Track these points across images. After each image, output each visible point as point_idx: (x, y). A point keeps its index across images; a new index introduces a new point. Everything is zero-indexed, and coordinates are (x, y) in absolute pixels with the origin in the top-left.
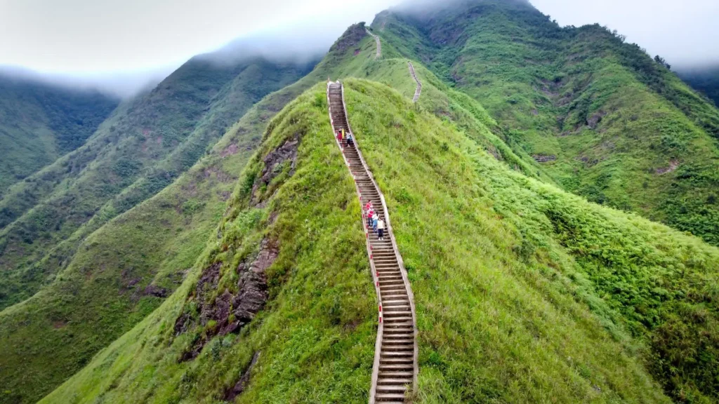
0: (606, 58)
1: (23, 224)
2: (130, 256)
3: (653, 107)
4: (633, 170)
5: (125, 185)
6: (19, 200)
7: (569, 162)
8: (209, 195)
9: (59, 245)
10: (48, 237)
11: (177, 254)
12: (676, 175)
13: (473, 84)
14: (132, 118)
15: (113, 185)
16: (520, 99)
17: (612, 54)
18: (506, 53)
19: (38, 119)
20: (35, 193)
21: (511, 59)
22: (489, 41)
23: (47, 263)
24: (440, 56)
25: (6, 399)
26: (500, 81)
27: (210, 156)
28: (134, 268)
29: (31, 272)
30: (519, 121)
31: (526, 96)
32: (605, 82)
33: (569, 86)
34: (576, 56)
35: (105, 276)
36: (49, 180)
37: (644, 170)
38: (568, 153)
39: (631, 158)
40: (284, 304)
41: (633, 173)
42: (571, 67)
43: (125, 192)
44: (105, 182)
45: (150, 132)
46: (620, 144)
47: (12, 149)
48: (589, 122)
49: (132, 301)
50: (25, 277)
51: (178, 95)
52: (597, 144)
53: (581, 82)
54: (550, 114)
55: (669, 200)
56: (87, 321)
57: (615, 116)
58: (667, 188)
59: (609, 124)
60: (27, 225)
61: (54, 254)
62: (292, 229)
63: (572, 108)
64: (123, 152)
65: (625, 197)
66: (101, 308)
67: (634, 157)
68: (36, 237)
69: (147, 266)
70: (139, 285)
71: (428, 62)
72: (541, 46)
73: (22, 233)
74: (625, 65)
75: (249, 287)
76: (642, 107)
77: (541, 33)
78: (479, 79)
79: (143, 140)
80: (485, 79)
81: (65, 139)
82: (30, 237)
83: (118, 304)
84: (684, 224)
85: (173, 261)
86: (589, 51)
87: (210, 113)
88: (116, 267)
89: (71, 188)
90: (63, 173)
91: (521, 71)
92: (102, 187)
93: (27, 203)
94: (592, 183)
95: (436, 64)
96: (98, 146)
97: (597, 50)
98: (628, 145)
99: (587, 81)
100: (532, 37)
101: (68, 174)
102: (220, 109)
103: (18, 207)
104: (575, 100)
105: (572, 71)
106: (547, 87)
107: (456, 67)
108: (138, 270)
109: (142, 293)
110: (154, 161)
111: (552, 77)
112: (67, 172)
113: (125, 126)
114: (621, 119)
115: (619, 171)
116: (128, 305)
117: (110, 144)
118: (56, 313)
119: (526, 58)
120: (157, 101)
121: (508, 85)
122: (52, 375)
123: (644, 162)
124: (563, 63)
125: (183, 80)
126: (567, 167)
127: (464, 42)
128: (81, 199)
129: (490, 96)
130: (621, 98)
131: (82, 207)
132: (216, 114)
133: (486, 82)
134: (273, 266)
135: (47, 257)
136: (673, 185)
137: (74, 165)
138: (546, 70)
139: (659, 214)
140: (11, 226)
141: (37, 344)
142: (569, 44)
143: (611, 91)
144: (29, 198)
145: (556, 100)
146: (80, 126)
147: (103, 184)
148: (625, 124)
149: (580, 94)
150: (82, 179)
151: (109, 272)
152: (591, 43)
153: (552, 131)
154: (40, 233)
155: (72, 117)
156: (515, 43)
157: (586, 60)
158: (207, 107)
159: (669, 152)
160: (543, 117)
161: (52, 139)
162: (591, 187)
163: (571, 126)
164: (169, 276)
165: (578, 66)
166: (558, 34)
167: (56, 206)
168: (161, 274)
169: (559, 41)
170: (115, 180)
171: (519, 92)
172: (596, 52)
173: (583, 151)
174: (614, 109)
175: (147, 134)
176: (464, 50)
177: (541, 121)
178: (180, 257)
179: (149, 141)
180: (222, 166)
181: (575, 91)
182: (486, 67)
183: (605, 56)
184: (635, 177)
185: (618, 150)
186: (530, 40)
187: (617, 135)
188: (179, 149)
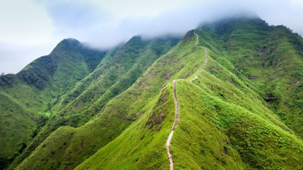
0: (283, 39)
1: (83, 96)
2: (121, 109)
3: (295, 60)
4: (284, 83)
5: (113, 84)
6: (80, 88)
7: (264, 79)
8: (143, 90)
9: (94, 104)
10: (90, 101)
11: (134, 108)
12: (298, 86)
13: (232, 50)
14: (113, 60)
15: (109, 83)
16: (249, 56)
17: (286, 38)
18: (246, 37)
19: (81, 59)
20: (84, 86)
21: (247, 40)
22: (240, 33)
23: (91, 109)
24: (222, 38)
25: (92, 146)
26: (242, 49)
27: (143, 77)
28: (122, 112)
29: (87, 112)
30: (247, 64)
31: (251, 55)
32: (280, 49)
33: (268, 50)
34: (273, 38)
35: (114, 114)
36: (88, 81)
37: (288, 83)
38: (264, 76)
39: (284, 79)
40: (165, 120)
41: (284, 84)
42: (270, 43)
43: (113, 86)
44: (106, 82)
45: (120, 65)
46: (281, 74)
47: (74, 70)
48: (273, 64)
49: (122, 121)
50: (85, 113)
51: (129, 51)
52: (274, 73)
53: (273, 49)
54: (260, 61)
55: (294, 94)
56: (110, 127)
57: (281, 63)
58: (295, 90)
59: (279, 66)
60: (84, 97)
61: (93, 106)
62: (167, 110)
63: (268, 59)
64: (111, 72)
65: (280, 92)
66: (114, 123)
67: (285, 78)
68: (87, 100)
69: (126, 112)
70: (123, 117)
71: (217, 40)
72: (260, 34)
73: (82, 99)
74: (290, 42)
75: (161, 118)
76: (291, 60)
77: (261, 29)
78: (235, 48)
79: (118, 67)
80: (237, 48)
81: (90, 65)
82: (85, 101)
83: (118, 122)
84: (297, 103)
85: (133, 110)
86: (277, 36)
87: (140, 58)
88: (117, 112)
89: (96, 84)
90: (92, 79)
91: (251, 45)
92: (105, 84)
93: (82, 89)
94: (270, 87)
95: (220, 41)
96: (103, 69)
97: (280, 36)
98: (284, 74)
99: (275, 49)
100: (257, 30)
101: (94, 79)
102: (143, 56)
103: (79, 90)
104: (269, 56)
105: (270, 44)
106: (260, 50)
107: (227, 43)
108: (123, 113)
109: (125, 119)
110: (121, 75)
111: (262, 46)
112: (94, 78)
113: (112, 62)
114: (283, 64)
115: (279, 83)
116: (121, 123)
117: (107, 69)
118: (102, 124)
119: (253, 39)
120: (121, 53)
121: (245, 50)
122: (103, 141)
123: (288, 80)
124: (268, 41)
125: (130, 45)
126: (263, 81)
127: (231, 33)
128: (99, 88)
129: (238, 55)
130: (285, 56)
131: (100, 91)
132: (142, 58)
133: (237, 49)
134: (164, 115)
135: (91, 107)
136: (296, 89)
137: (95, 76)
138: (261, 44)
139: (290, 99)
140: (79, 97)
141: (98, 132)
142: (271, 33)
143: (282, 53)
144: (83, 87)
145: (263, 55)
146: (95, 61)
147: (106, 83)
148: (285, 66)
149: (272, 53)
150: (99, 81)
151: (115, 113)
152: (279, 33)
153: (260, 67)
154: (88, 99)
155: (92, 57)
156: (250, 33)
157: (276, 40)
158: (139, 55)
159: (297, 77)
160: (257, 62)
161: (86, 66)
162: (269, 89)
163: (267, 66)
164: (132, 115)
165: (272, 42)
166: (267, 29)
167: (92, 91)
168: (130, 114)
169: (267, 32)
170: (110, 82)
171: (249, 53)
172: (280, 37)
173: (269, 75)
174: (282, 60)
175: (119, 65)
176: (230, 36)
177: (256, 64)
178: (135, 109)
179: (120, 68)
180: (146, 81)
181: (270, 52)
182: (238, 43)
183: (283, 38)
184: (284, 86)
185: (280, 76)
186: (256, 31)
187: (281, 70)
188: (130, 71)
